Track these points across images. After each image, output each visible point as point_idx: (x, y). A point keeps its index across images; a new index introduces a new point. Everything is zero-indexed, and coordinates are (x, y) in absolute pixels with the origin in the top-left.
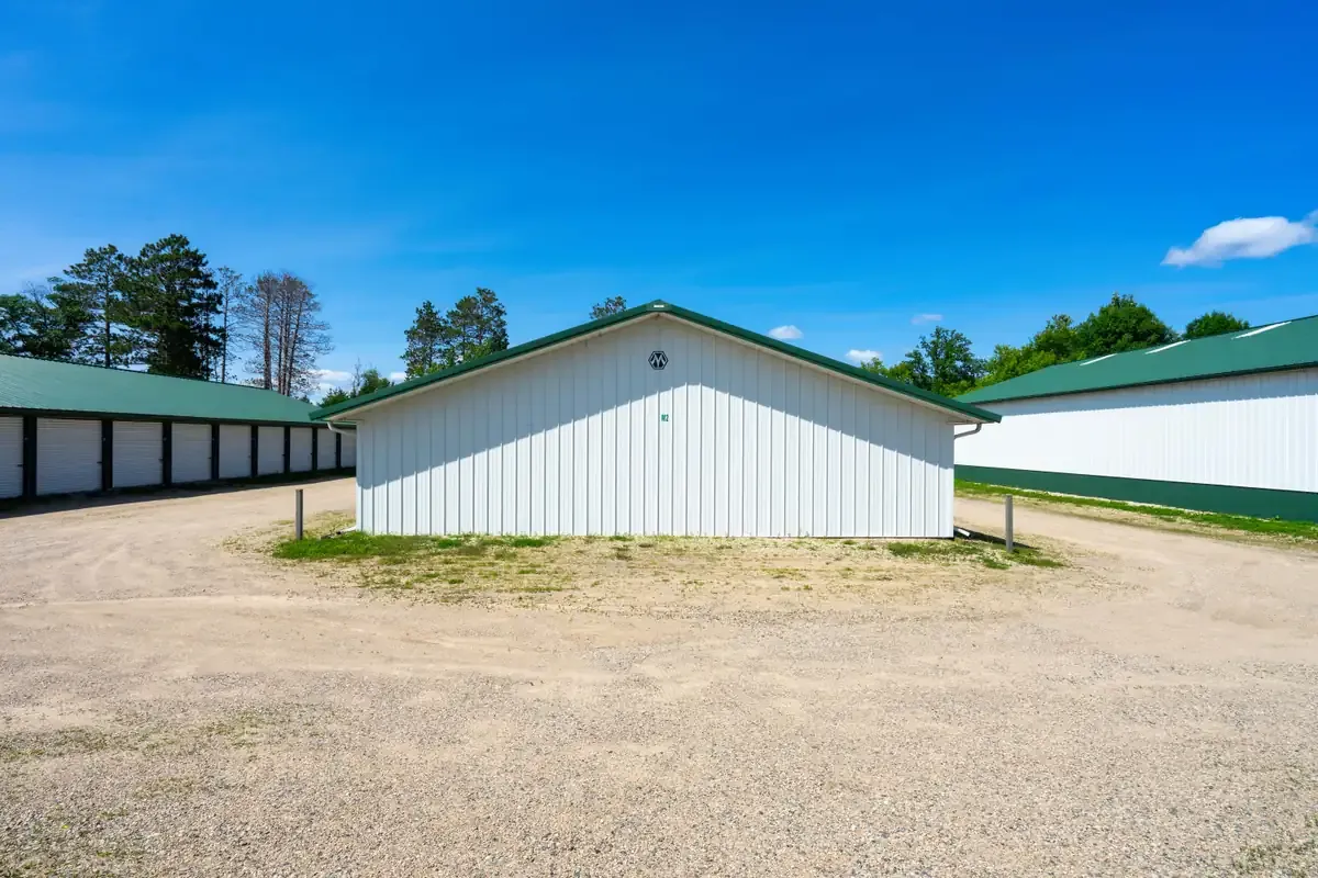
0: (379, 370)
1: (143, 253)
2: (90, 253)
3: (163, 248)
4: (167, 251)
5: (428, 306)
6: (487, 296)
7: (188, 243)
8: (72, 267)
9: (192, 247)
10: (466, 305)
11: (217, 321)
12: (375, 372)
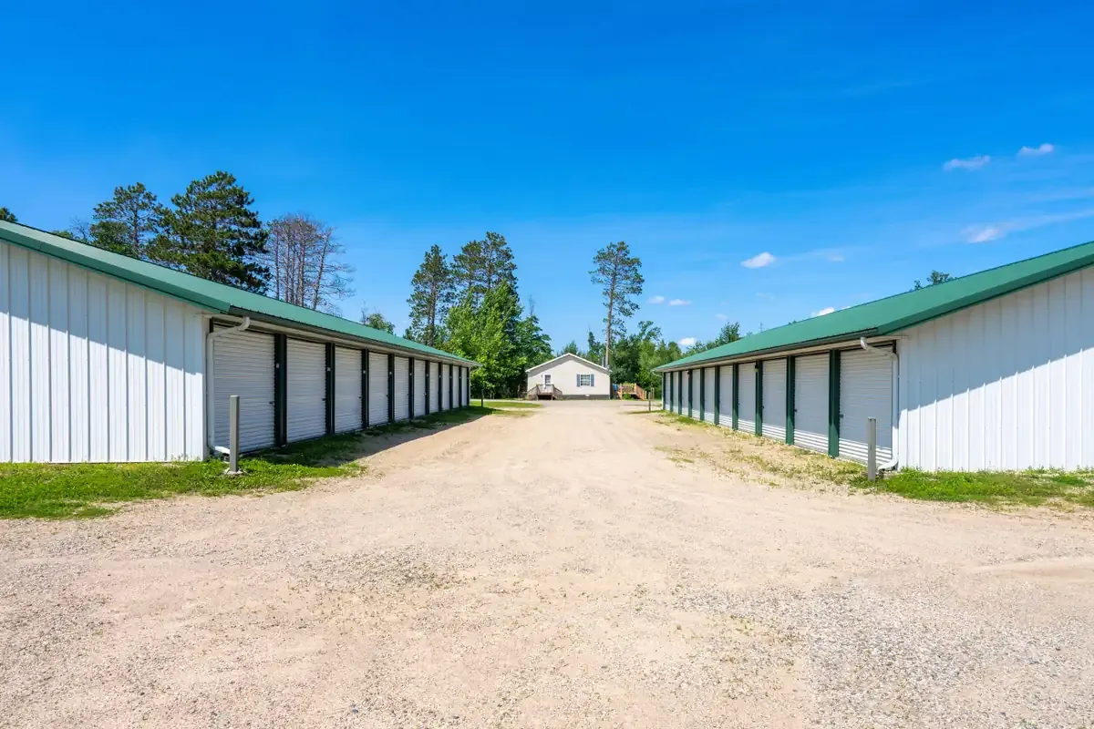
0: (383, 314)
1: (190, 191)
2: (119, 192)
3: (210, 184)
4: (212, 189)
5: (436, 250)
6: (496, 241)
7: (234, 180)
8: (101, 206)
9: (238, 184)
10: (471, 249)
11: (259, 259)
12: (379, 315)
